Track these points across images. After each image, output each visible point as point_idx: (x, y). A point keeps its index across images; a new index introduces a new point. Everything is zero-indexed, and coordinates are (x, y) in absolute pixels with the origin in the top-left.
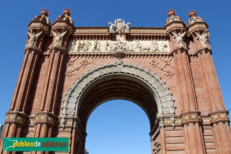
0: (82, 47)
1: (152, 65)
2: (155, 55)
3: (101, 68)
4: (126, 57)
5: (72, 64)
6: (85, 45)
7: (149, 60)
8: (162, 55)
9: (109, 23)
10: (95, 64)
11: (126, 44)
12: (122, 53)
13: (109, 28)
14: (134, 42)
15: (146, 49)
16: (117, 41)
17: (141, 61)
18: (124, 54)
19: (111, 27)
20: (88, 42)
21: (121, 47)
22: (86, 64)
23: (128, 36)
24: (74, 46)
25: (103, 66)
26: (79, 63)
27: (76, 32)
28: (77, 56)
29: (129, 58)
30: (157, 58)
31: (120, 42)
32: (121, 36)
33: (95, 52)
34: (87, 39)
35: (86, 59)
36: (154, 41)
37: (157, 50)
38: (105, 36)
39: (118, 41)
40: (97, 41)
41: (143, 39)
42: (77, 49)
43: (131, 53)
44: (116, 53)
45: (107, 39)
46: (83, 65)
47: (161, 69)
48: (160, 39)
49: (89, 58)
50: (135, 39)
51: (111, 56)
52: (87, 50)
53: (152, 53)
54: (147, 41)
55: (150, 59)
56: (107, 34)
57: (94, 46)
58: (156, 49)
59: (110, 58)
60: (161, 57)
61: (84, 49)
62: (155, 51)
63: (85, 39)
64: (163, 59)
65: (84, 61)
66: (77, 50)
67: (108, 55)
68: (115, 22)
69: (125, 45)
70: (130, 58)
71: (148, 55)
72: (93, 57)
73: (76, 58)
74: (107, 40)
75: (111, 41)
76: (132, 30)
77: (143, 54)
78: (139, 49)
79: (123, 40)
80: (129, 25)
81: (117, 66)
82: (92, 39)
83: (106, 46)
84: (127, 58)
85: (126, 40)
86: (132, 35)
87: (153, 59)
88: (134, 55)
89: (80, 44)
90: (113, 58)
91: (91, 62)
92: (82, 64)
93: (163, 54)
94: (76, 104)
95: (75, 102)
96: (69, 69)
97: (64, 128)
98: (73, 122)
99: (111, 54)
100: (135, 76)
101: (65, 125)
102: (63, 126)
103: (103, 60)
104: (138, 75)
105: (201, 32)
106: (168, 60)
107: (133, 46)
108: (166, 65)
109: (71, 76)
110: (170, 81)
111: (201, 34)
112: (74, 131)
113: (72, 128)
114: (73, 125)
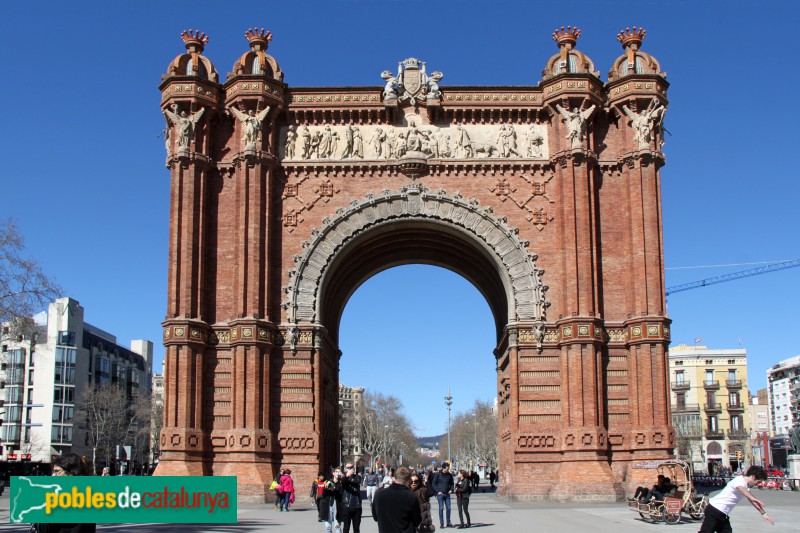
0: (314, 147)
1: (498, 195)
2: (506, 168)
3: (367, 205)
4: (431, 172)
5: (294, 193)
6: (323, 139)
7: (491, 180)
8: (526, 168)
9: (383, 75)
10: (352, 194)
11: (430, 136)
12: (420, 164)
13: (384, 90)
14: (453, 129)
15: (483, 151)
16: (406, 126)
17: (469, 185)
18: (424, 165)
19: (388, 89)
20: (329, 130)
21: (417, 145)
22: (329, 193)
23: (437, 114)
24: (292, 142)
25: (373, 200)
26: (310, 191)
27: (293, 104)
28: (305, 173)
29: (439, 175)
30: (513, 175)
31: (414, 129)
32: (417, 112)
33: (349, 159)
34: (324, 121)
35: (327, 179)
36: (507, 125)
37: (513, 152)
38: (374, 113)
39: (410, 128)
40: (353, 127)
41: (477, 120)
42: (303, 152)
43: (443, 163)
44: (405, 164)
45: (379, 120)
46: (322, 196)
47: (521, 206)
48: (523, 121)
49: (335, 176)
50: (455, 120)
51: (392, 171)
52: (330, 153)
53: (498, 163)
54: (488, 126)
55: (493, 178)
56: (379, 109)
57: (346, 145)
58: (510, 150)
59: (390, 175)
60: (522, 171)
61: (321, 152)
62: (508, 155)
63: (319, 122)
64: (526, 177)
65: (323, 186)
66: (304, 156)
67: (383, 169)
68: (400, 70)
69: (428, 139)
70: (442, 174)
71: (487, 168)
72: (346, 173)
73: (303, 175)
74: (380, 124)
75: (391, 127)
76: (448, 96)
77: (474, 164)
78: (465, 152)
79: (424, 124)
80: (439, 80)
81: (409, 197)
82: (338, 122)
83: (378, 142)
84: (432, 175)
85: (431, 124)
86: (446, 109)
87: (502, 178)
88: (451, 168)
89: (309, 137)
90: (396, 175)
91: (341, 188)
92: (320, 192)
93: (528, 163)
94: (315, 295)
95: (313, 291)
96: (289, 206)
97: (295, 351)
98: (313, 338)
99: (392, 167)
100: (453, 225)
101: (295, 344)
102: (292, 347)
103: (373, 182)
104: (461, 221)
105: (641, 105)
106: (541, 181)
107: (449, 140)
108: (535, 195)
109: (295, 225)
110: (541, 239)
111: (639, 112)
112: (316, 356)
113: (313, 351)
114: (313, 344)
